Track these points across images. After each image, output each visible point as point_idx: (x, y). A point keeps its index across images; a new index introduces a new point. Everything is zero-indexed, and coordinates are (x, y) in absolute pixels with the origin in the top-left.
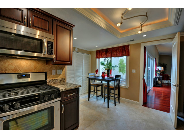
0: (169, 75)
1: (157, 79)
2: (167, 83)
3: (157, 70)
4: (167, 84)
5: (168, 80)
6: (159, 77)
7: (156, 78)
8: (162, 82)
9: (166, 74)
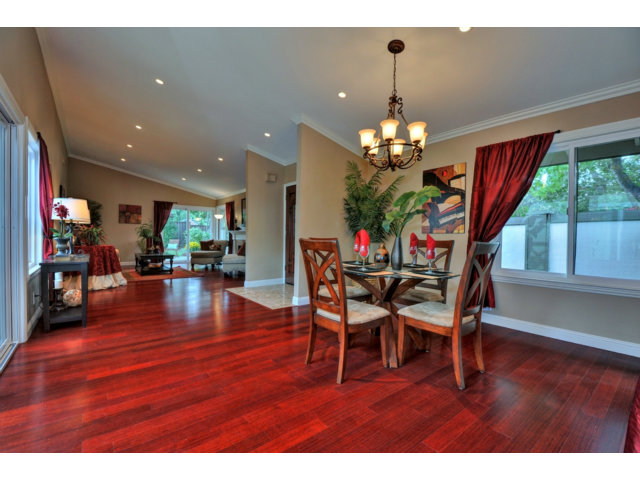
0: (117, 250)
1: (58, 277)
2: (110, 288)
3: (55, 216)
4: (108, 293)
5: (113, 271)
6: (67, 260)
7: (47, 270)
8: (90, 288)
9: (101, 244)
